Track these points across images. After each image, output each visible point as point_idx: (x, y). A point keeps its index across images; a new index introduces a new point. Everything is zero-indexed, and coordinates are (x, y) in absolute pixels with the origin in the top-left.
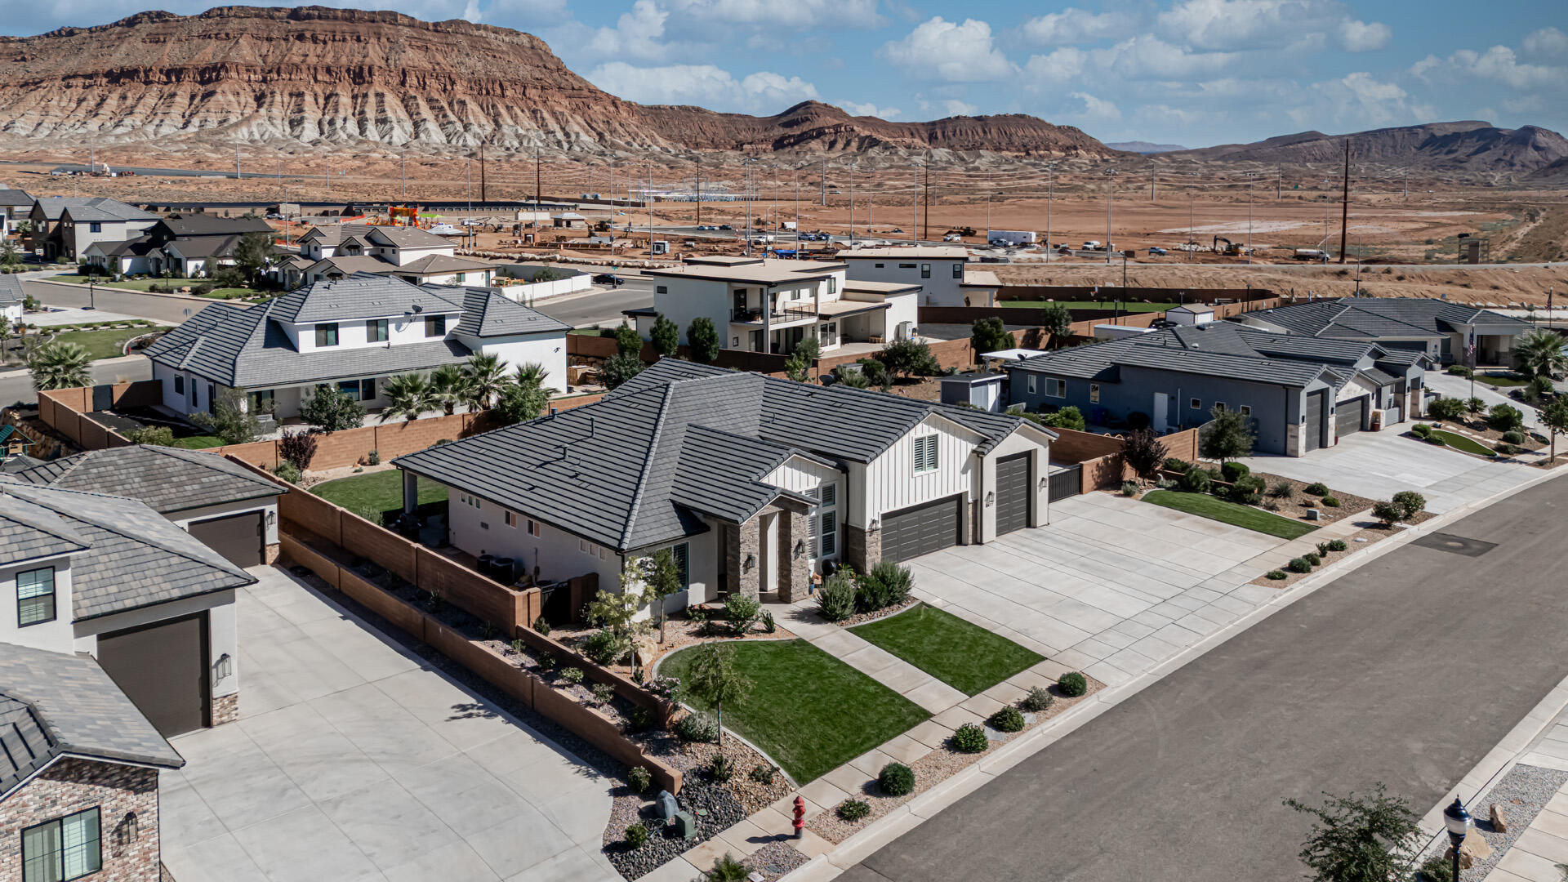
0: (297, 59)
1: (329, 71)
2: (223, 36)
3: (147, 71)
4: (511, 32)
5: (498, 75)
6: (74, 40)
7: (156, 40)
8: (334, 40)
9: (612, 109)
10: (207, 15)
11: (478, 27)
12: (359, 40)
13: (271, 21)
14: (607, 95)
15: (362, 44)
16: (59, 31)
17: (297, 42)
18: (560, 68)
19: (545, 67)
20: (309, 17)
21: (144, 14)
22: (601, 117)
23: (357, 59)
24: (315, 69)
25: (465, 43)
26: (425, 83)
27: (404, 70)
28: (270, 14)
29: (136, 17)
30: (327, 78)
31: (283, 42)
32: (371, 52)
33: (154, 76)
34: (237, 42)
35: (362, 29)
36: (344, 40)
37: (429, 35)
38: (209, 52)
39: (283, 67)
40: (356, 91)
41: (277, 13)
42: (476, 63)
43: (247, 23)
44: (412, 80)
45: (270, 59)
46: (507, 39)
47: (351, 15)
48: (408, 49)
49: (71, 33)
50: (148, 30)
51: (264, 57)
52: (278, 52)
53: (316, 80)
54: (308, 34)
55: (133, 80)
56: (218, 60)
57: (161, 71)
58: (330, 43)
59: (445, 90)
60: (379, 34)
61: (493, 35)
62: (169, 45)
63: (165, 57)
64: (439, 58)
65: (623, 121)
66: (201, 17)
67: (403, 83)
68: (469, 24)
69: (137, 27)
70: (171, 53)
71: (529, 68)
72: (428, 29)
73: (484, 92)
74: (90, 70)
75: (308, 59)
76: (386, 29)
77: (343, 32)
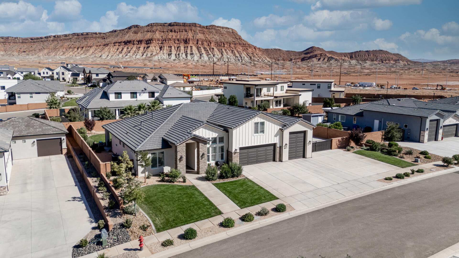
0: (170, 37)
1: (178, 40)
2: (152, 31)
3: (133, 41)
4: (227, 28)
5: (223, 40)
6: (116, 33)
7: (136, 33)
8: (180, 32)
9: (254, 50)
10: (148, 26)
11: (218, 27)
12: (186, 31)
13: (164, 27)
14: (253, 46)
15: (187, 33)
16: (113, 31)
17: (170, 32)
18: (240, 38)
19: (236, 38)
20: (174, 25)
21: (133, 26)
22: (251, 52)
23: (186, 37)
24: (175, 40)
25: (214, 32)
26: (203, 43)
27: (198, 40)
28: (163, 25)
29: (131, 27)
30: (178, 42)
31: (167, 32)
32: (189, 35)
33: (135, 42)
34: (155, 33)
35: (187, 28)
36: (182, 31)
37: (204, 30)
38: (149, 36)
39: (167, 39)
40: (185, 46)
41: (165, 25)
42: (217, 37)
43: (158, 27)
44: (200, 42)
45: (163, 37)
46: (226, 30)
47: (184, 25)
48: (199, 34)
49: (115, 31)
50: (134, 30)
51: (162, 37)
52: (165, 35)
53: (175, 43)
54: (173, 30)
55: (130, 43)
56: (151, 38)
57: (137, 41)
58: (179, 32)
59: (208, 45)
60: (192, 29)
61: (222, 29)
62: (139, 34)
63: (138, 38)
64: (207, 36)
65: (257, 53)
66: (146, 26)
67: (197, 43)
68: (216, 26)
69: (131, 29)
70: (139, 36)
71: (231, 38)
72: (204, 28)
73: (219, 45)
74: (120, 41)
75: (173, 37)
76: (193, 28)
77: (182, 29)
